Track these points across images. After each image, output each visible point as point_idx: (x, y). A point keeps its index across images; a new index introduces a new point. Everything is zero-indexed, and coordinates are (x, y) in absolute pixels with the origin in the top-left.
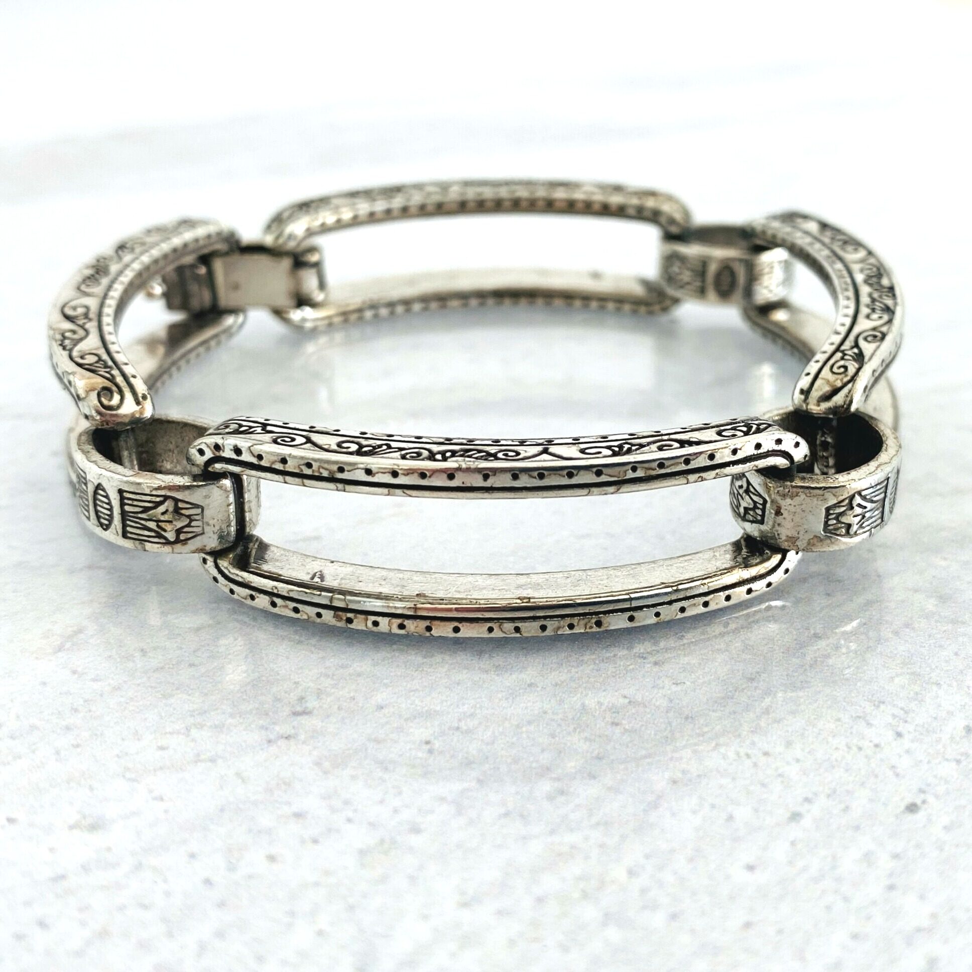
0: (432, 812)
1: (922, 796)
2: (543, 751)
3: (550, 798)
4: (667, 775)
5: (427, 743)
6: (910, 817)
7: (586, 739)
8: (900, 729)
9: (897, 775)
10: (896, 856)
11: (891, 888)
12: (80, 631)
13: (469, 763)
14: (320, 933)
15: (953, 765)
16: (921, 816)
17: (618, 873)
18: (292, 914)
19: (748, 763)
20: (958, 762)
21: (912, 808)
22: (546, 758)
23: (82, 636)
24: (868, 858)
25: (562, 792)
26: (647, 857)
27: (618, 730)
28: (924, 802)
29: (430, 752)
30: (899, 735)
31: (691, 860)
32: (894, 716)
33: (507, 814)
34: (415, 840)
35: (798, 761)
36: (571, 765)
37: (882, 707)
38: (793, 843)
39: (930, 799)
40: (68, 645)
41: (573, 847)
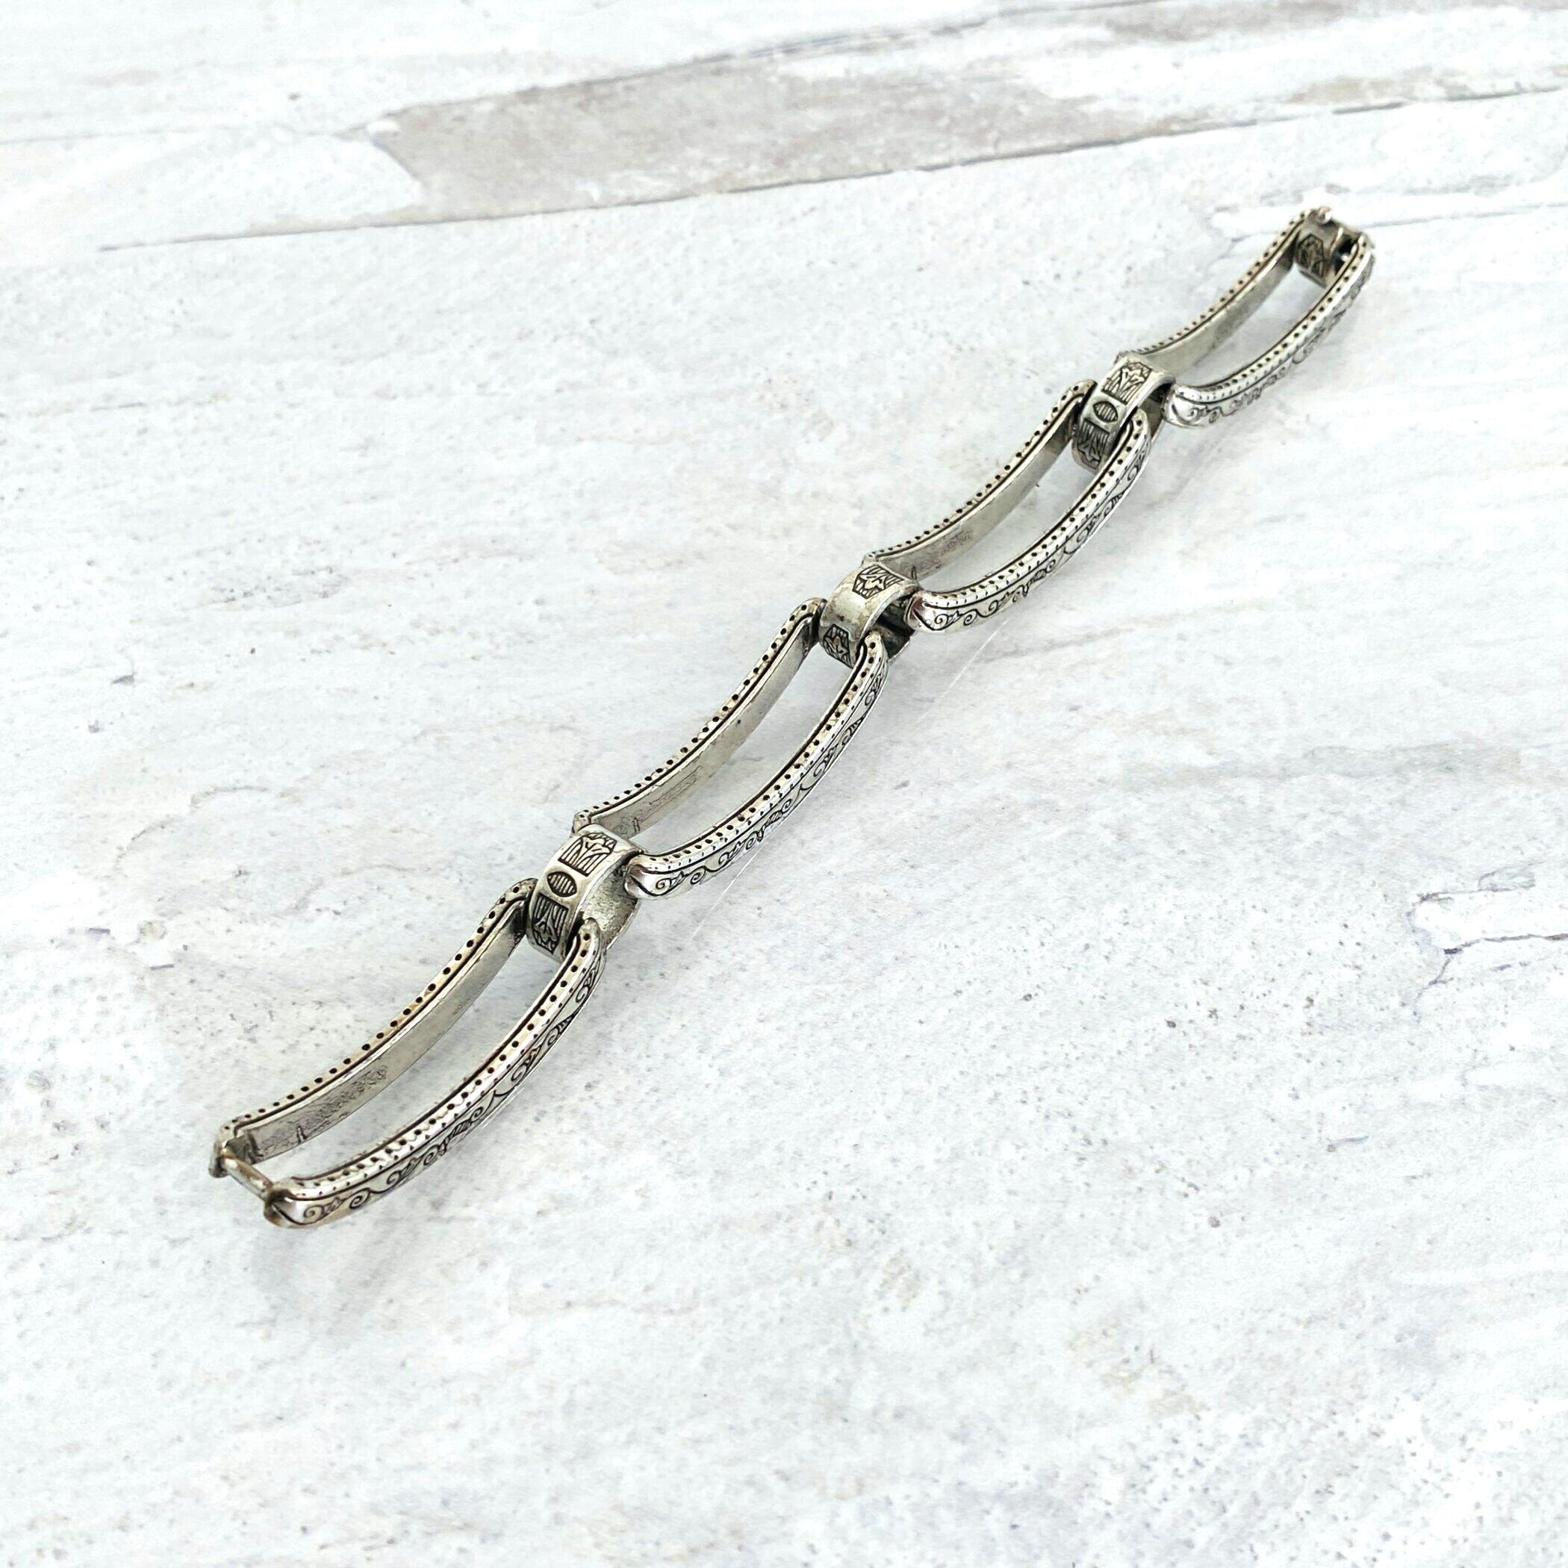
0: (754, 958)
1: (1037, 990)
2: (826, 924)
3: (822, 959)
4: (894, 953)
5: (759, 908)
6: (1025, 1003)
7: (854, 920)
8: (1044, 941)
9: (1028, 973)
10: (1004, 1028)
11: (994, 1047)
12: (557, 786)
13: (780, 927)
14: (683, 1026)
15: (1066, 970)
16: (1031, 1003)
17: (848, 1015)
18: (670, 1012)
19: (944, 951)
20: (1069, 969)
21: (1028, 997)
22: (826, 930)
23: (559, 790)
24: (988, 1027)
25: (830, 956)
26: (866, 1006)
27: (874, 916)
28: (1036, 994)
29: (760, 915)
30: (1042, 944)
31: (890, 1012)
32: (1046, 929)
33: (796, 966)
34: (742, 976)
35: (974, 954)
36: (839, 938)
37: (1042, 921)
38: (950, 1010)
39: (1041, 993)
40: (551, 797)
41: (827, 994)
